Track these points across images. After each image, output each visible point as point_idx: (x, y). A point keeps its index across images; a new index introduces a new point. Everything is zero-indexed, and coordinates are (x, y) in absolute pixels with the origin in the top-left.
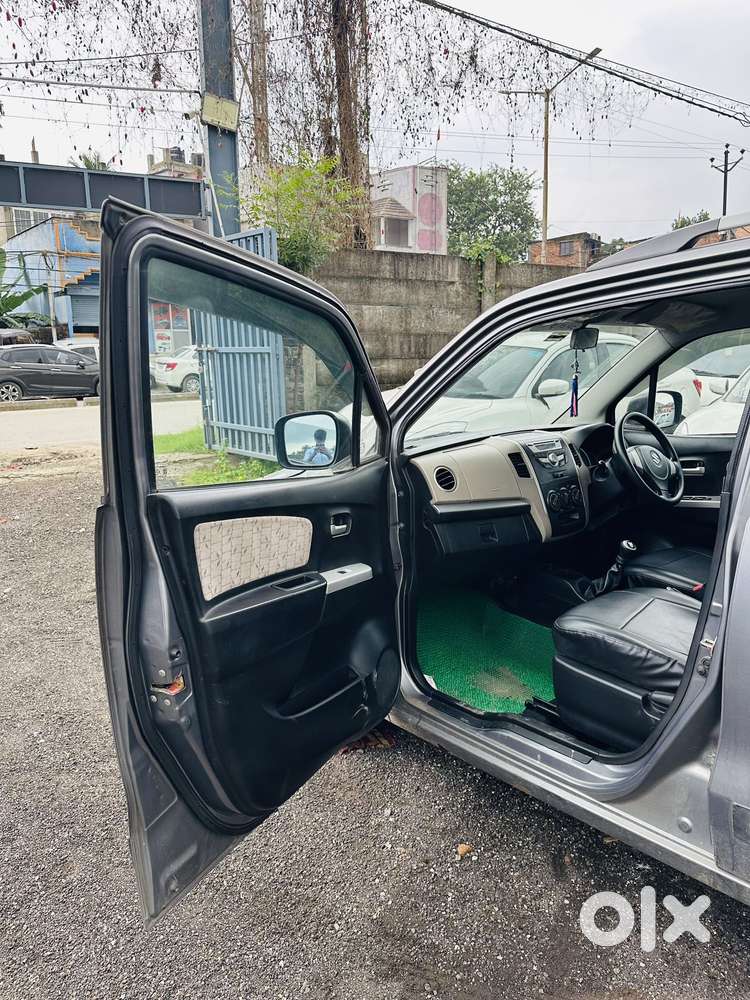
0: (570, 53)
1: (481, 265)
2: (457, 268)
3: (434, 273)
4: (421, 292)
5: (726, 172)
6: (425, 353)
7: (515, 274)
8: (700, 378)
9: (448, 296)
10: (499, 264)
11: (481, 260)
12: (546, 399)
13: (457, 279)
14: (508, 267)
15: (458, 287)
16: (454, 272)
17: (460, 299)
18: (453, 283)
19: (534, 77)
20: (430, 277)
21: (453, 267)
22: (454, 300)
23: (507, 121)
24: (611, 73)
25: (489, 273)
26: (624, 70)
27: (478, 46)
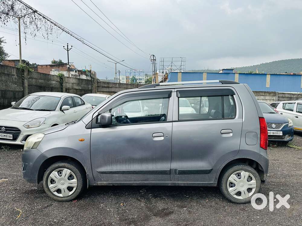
0: (41, 14)
1: (23, 71)
2: (15, 71)
3: (7, 71)
4: (3, 77)
5: (68, 51)
6: (5, 96)
7: (33, 74)
8: (93, 106)
9: (12, 79)
10: (29, 71)
11: (23, 69)
12: (64, 111)
13: (15, 74)
14: (31, 72)
15: (16, 76)
16: (14, 72)
17: (16, 80)
18: (14, 75)
19: (31, 18)
20: (6, 72)
21: (14, 70)
22: (14, 80)
23: (24, 29)
24: (52, 23)
25: (26, 74)
26: (55, 23)
27: (14, 4)
